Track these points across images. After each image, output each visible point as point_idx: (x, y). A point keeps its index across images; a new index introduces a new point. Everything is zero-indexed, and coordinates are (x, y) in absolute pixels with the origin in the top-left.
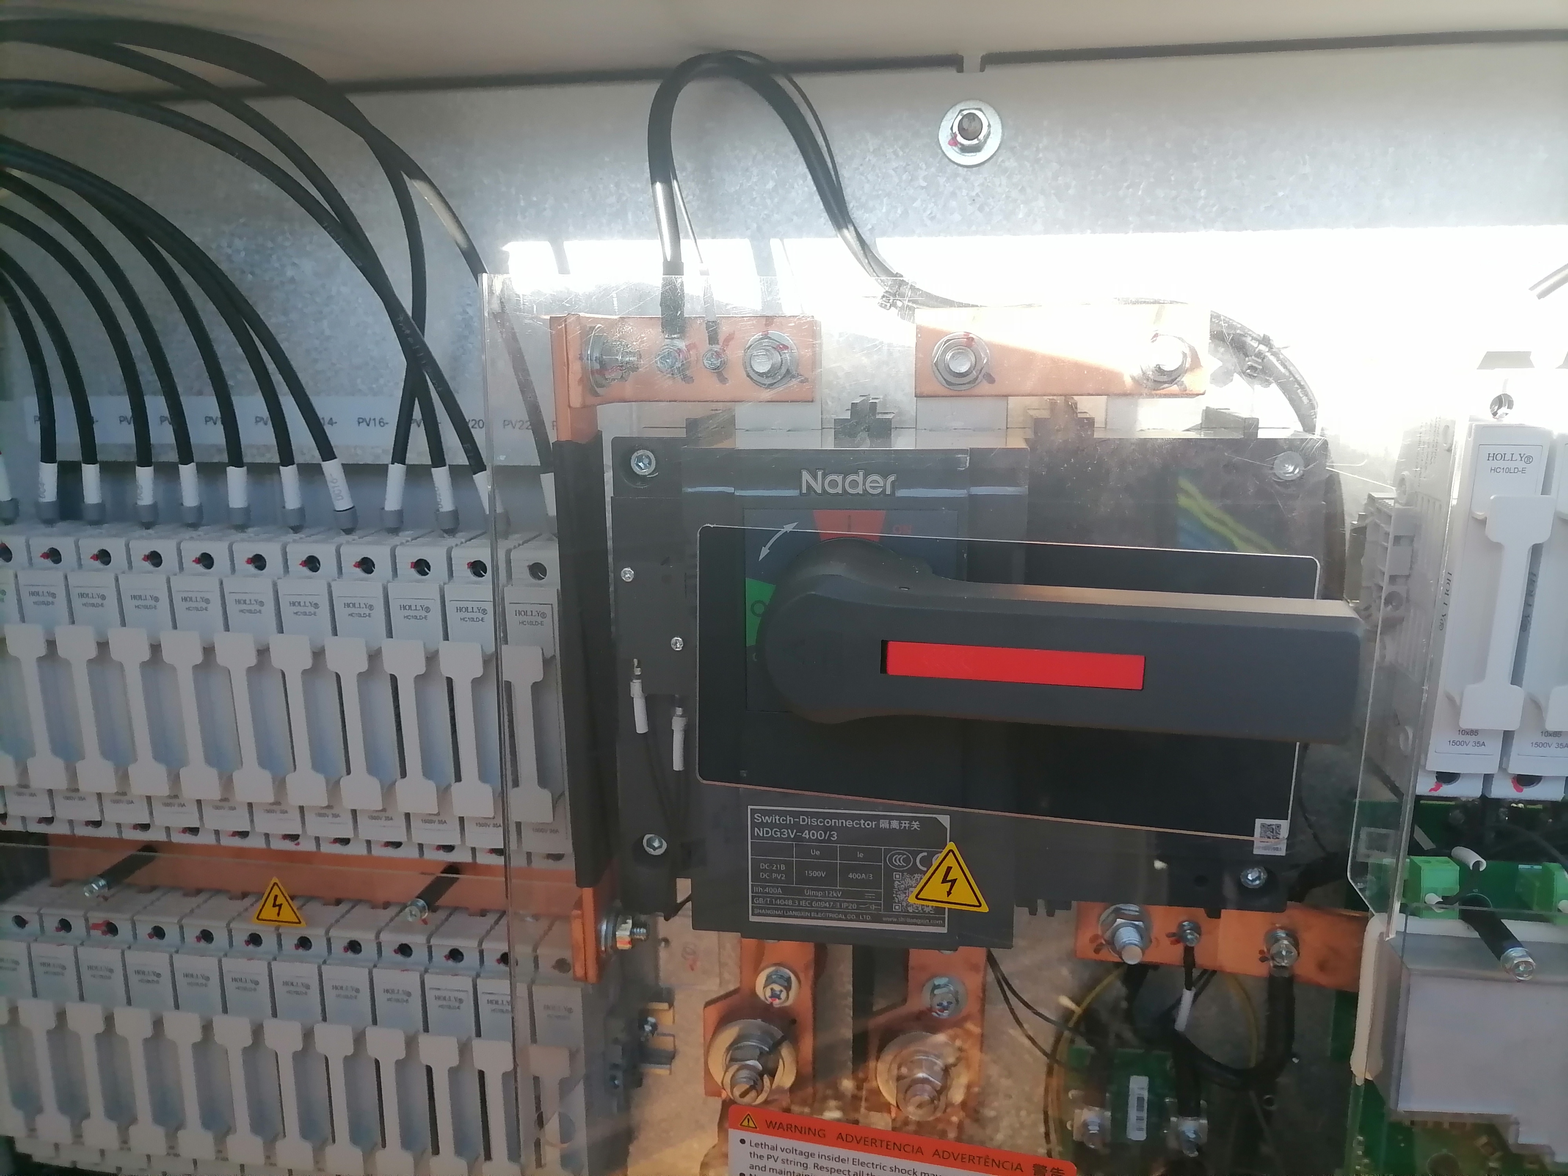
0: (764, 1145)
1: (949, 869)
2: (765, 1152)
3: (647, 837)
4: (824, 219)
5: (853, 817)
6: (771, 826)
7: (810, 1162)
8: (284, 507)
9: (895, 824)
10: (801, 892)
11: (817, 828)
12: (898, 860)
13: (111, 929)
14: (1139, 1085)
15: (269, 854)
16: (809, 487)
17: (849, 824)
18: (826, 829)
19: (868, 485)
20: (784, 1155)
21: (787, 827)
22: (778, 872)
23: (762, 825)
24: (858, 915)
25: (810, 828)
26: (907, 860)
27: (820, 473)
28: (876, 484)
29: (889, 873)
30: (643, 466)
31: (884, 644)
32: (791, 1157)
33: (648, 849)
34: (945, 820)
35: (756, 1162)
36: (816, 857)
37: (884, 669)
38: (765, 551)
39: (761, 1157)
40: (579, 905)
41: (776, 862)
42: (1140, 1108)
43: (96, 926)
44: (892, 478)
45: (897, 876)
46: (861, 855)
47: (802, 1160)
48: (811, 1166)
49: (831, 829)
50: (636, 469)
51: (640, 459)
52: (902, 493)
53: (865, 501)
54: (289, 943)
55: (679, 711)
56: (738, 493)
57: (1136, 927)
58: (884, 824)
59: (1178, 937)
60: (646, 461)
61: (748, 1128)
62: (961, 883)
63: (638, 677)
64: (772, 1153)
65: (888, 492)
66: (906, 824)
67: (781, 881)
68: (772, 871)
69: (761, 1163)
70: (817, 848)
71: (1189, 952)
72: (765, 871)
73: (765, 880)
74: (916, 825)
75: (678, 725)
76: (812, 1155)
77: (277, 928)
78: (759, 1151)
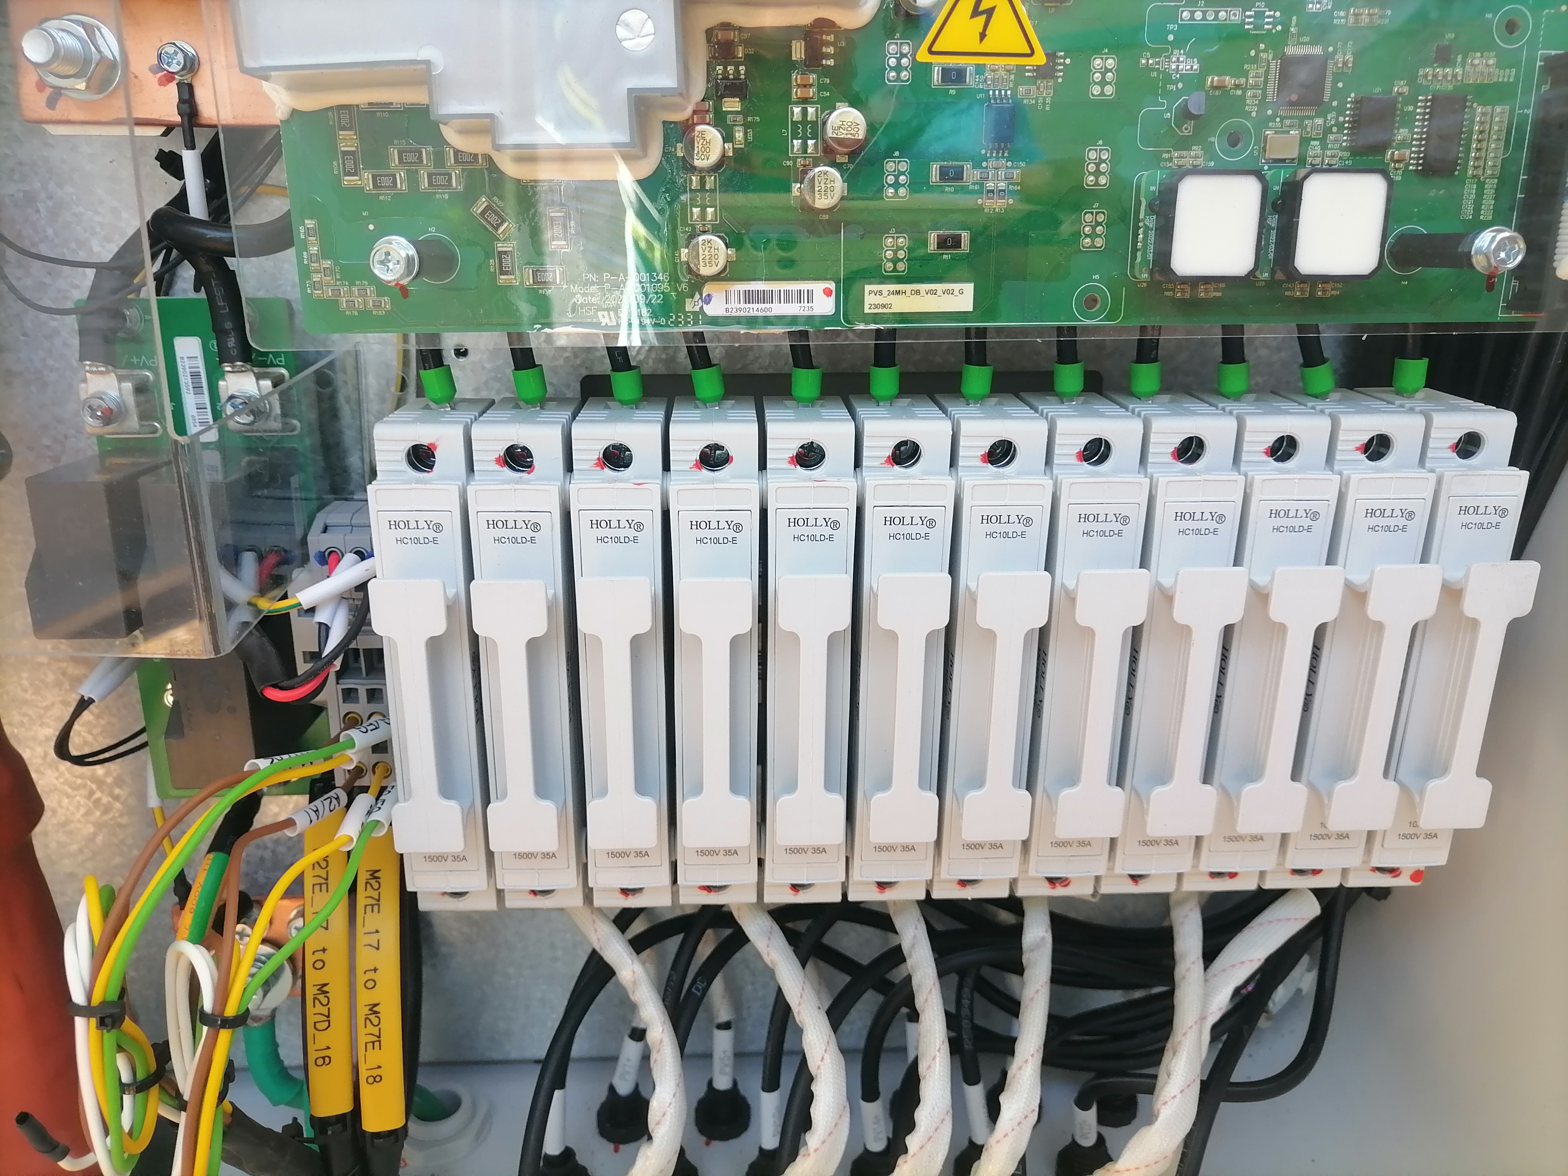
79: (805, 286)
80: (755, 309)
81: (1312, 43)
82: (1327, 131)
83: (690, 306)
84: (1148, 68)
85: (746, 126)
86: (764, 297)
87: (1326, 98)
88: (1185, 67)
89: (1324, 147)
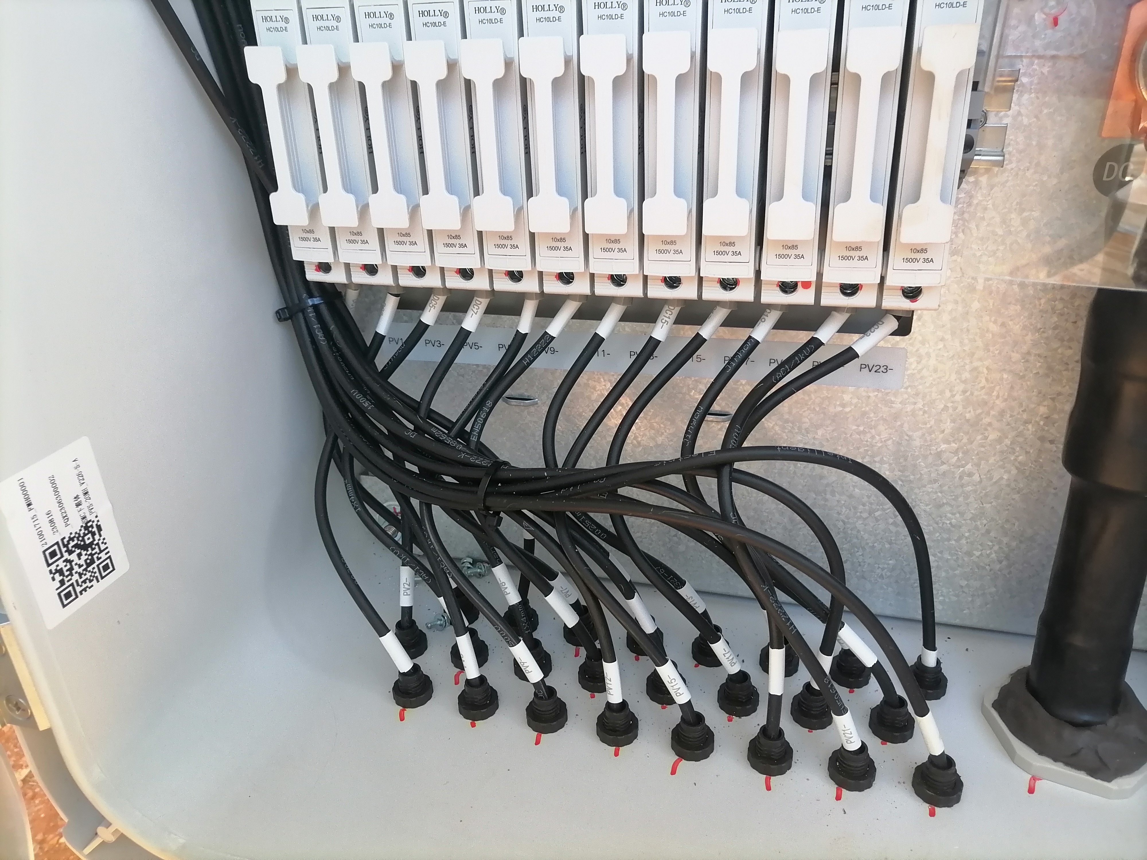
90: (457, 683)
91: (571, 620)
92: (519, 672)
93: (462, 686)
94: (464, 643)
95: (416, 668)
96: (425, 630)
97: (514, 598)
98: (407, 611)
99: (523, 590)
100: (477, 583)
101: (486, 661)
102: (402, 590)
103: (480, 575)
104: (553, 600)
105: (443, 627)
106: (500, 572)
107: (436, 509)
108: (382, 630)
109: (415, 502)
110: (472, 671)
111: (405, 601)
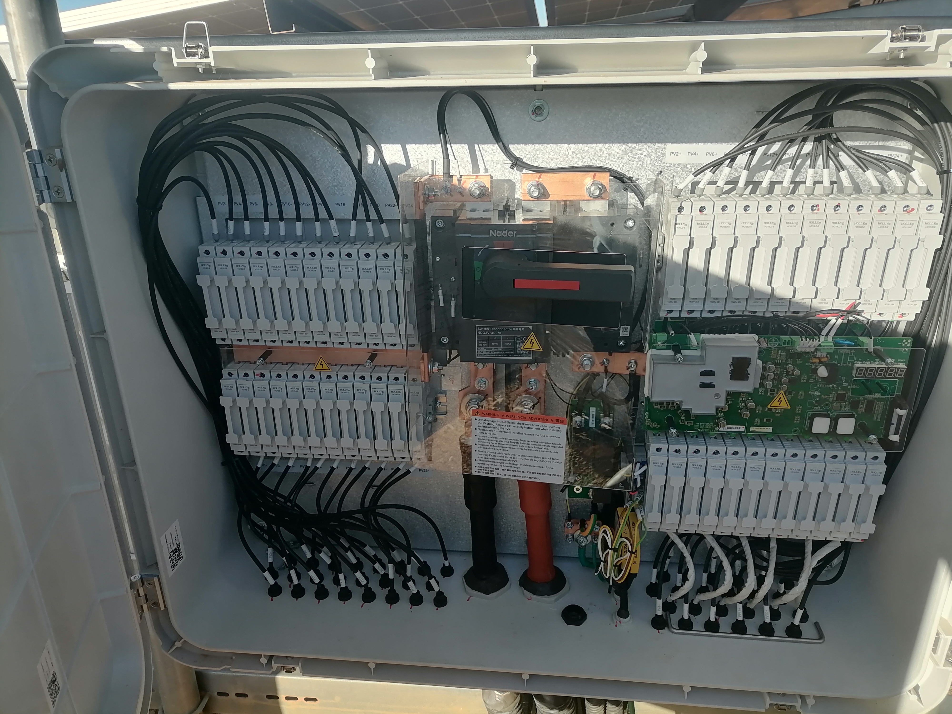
0: (482, 420)
1: (532, 340)
2: (482, 422)
3: (443, 337)
4: (492, 137)
5: (505, 328)
6: (483, 331)
7: (495, 423)
8: (316, 235)
9: (517, 329)
10: (491, 349)
11: (495, 331)
12: (518, 339)
13: (262, 375)
14: (593, 410)
15: (317, 348)
16: (492, 234)
17: (504, 329)
18: (498, 331)
19: (509, 234)
20: (488, 422)
21: (487, 331)
22: (485, 344)
23: (480, 331)
24: (507, 355)
25: (493, 331)
26: (521, 339)
27: (495, 231)
28: (511, 234)
29: (516, 342)
30: (440, 225)
31: (514, 280)
32: (489, 422)
33: (442, 342)
34: (531, 327)
35: (480, 425)
36: (495, 339)
37: (514, 286)
38: (480, 253)
39: (481, 423)
40: (423, 358)
41: (484, 341)
42: (593, 417)
43: (257, 375)
44: (515, 232)
45: (518, 344)
46: (508, 338)
47: (492, 423)
48: (495, 424)
49: (499, 331)
50: (438, 226)
51: (438, 223)
52: (518, 236)
53: (508, 239)
54: (324, 377)
55: (453, 299)
56: (472, 236)
57: (590, 360)
58: (514, 329)
59: (603, 364)
60: (440, 223)
61: (477, 415)
62: (535, 344)
63: (441, 289)
64: (484, 422)
65: (514, 236)
66: (520, 329)
67: (485, 346)
68: (483, 344)
69: (481, 425)
70: (496, 337)
71: (606, 368)
72: (481, 344)
73: (481, 346)
74: (523, 329)
75: (453, 304)
76: (496, 421)
77: (320, 372)
78: (481, 422)
79: (739, 426)
80: (728, 430)
81: (843, 391)
82: (846, 405)
83: (716, 429)
84: (810, 394)
85: (731, 401)
86: (731, 428)
87: (846, 399)
88: (817, 394)
89: (845, 407)
90: (290, 587)
91: (329, 561)
92: (312, 581)
93: (292, 588)
94: (293, 572)
95: (276, 583)
96: (277, 570)
97: (309, 556)
98: (271, 564)
99: (312, 553)
100: (295, 551)
101: (300, 579)
102: (269, 556)
103: (297, 548)
104: (322, 555)
105: (284, 569)
106: (304, 547)
107: (282, 529)
108: (264, 571)
109: (274, 527)
110: (296, 582)
111: (270, 560)
